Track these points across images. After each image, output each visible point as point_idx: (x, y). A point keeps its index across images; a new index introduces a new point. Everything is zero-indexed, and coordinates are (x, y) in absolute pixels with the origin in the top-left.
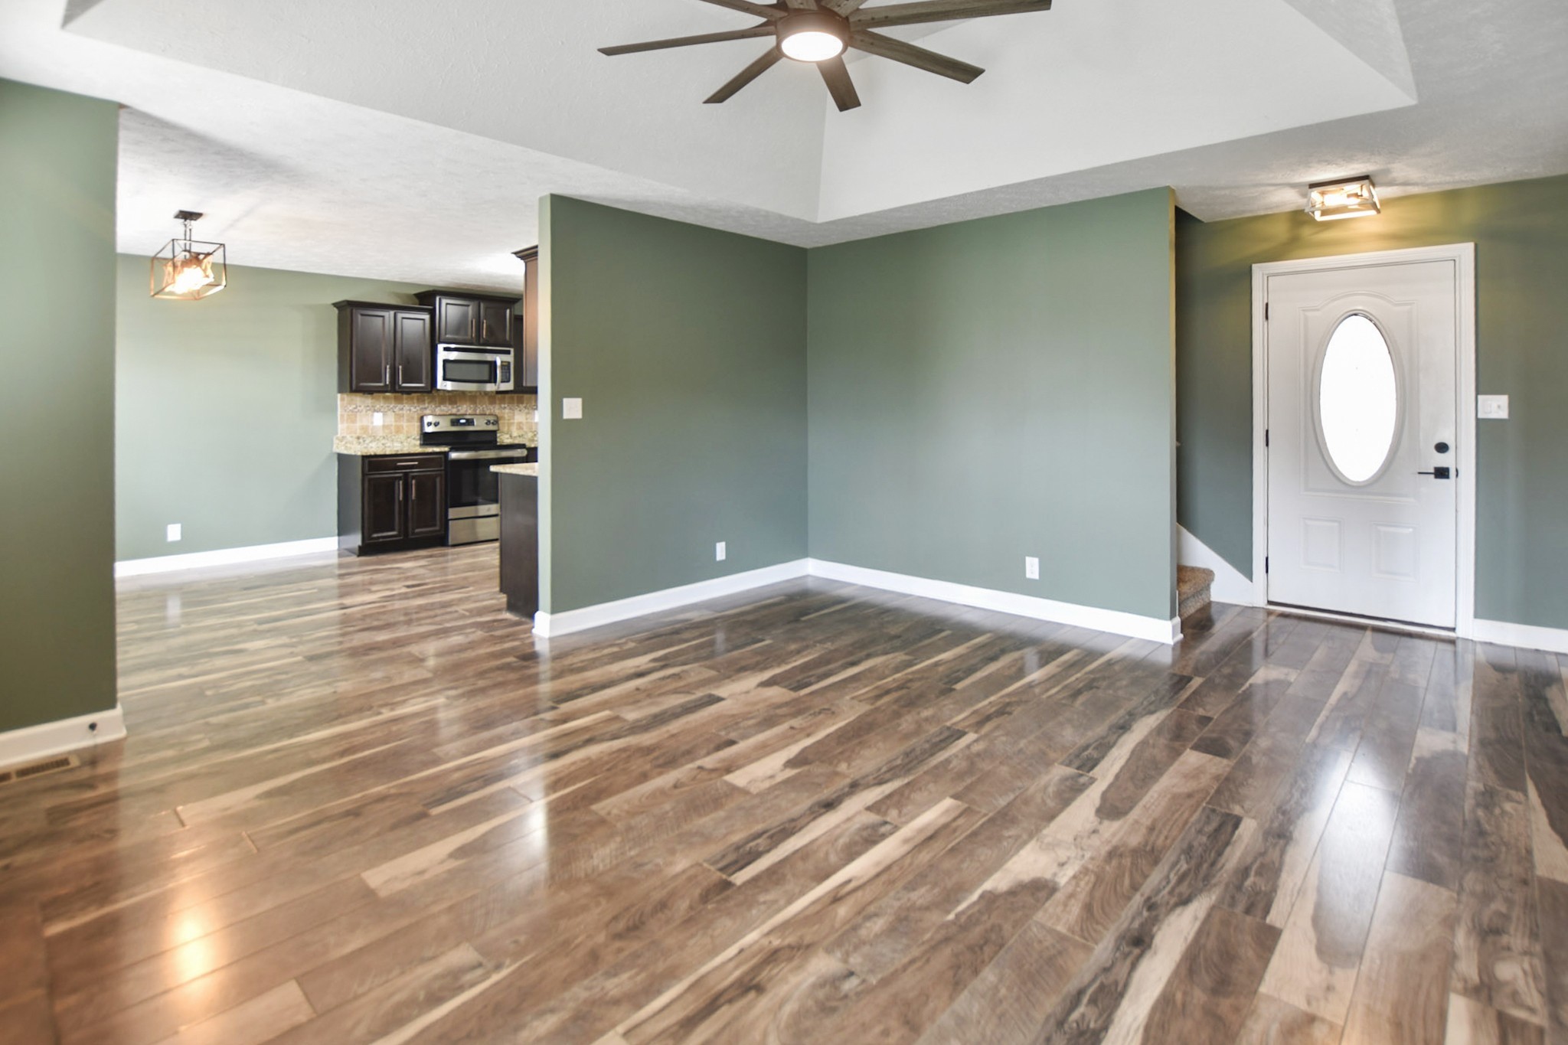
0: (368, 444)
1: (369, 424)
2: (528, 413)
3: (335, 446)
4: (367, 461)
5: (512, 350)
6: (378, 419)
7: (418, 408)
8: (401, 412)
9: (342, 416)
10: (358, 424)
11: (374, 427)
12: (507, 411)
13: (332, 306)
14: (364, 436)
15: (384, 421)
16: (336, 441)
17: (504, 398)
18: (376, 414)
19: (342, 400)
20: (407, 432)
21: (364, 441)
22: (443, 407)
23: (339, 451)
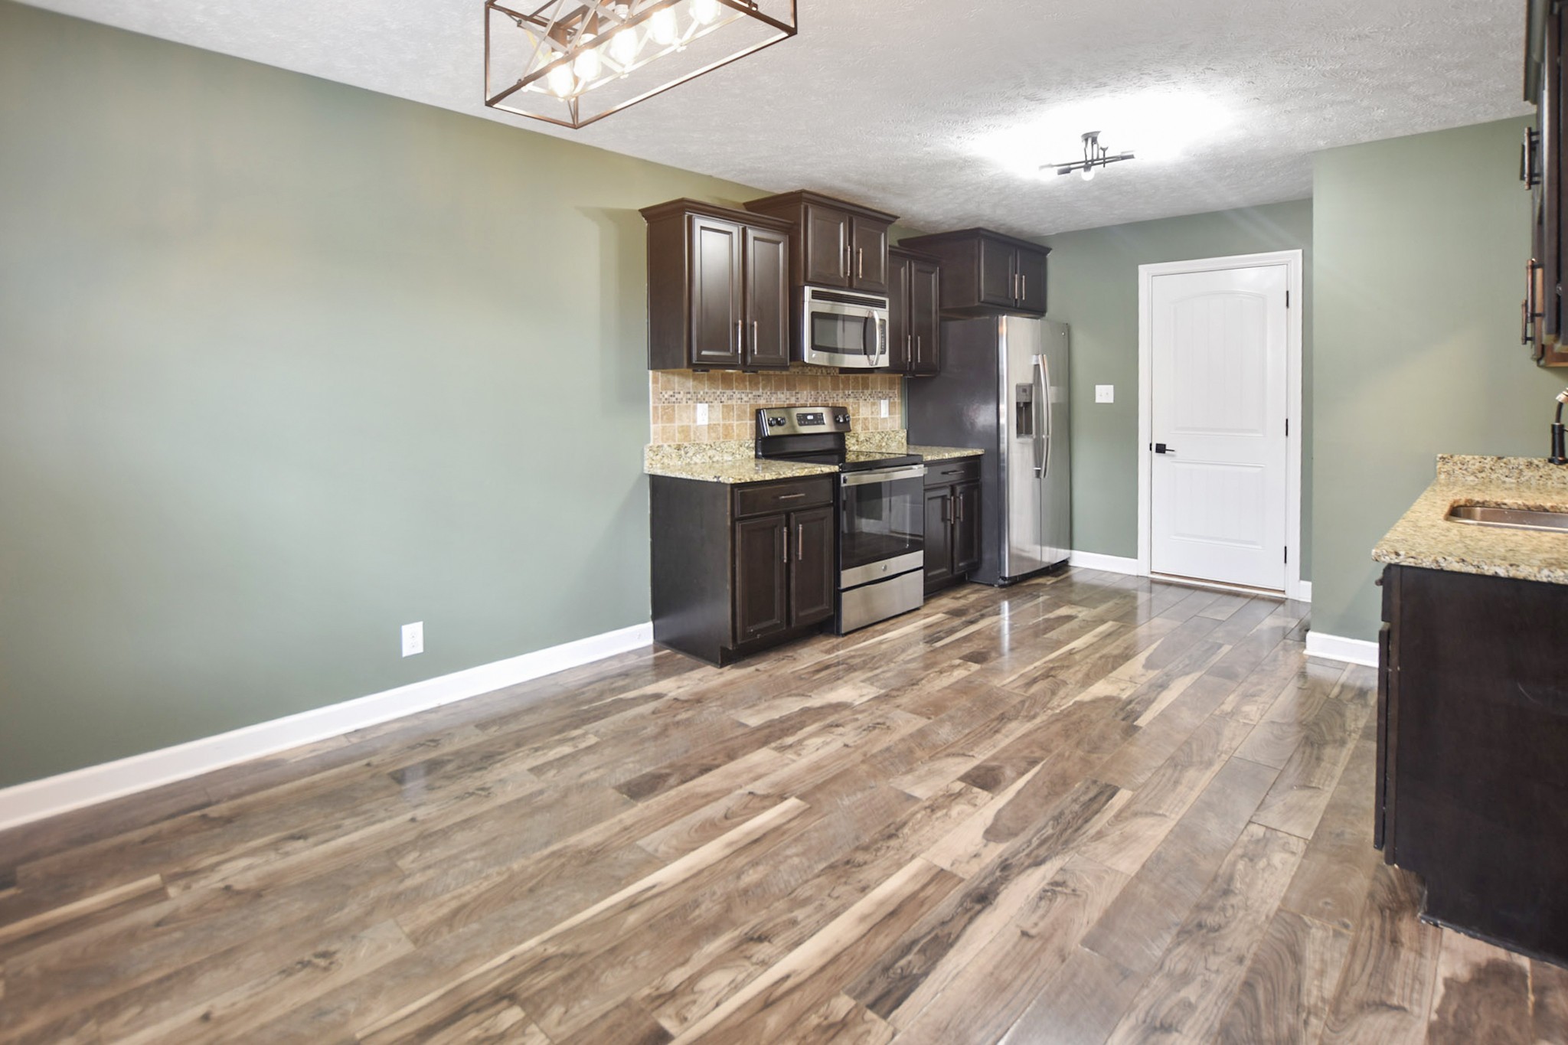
0: (691, 458)
1: (691, 424)
2: (873, 404)
3: (647, 463)
4: (738, 492)
5: (887, 300)
6: (702, 415)
7: (750, 396)
8: (730, 402)
9: (656, 408)
10: (677, 424)
11: (697, 427)
12: (851, 400)
13: (640, 215)
14: (686, 444)
15: (709, 418)
16: (648, 454)
17: (848, 379)
18: (699, 405)
19: (655, 381)
20: (738, 435)
21: (686, 453)
22: (780, 395)
23: (652, 472)
